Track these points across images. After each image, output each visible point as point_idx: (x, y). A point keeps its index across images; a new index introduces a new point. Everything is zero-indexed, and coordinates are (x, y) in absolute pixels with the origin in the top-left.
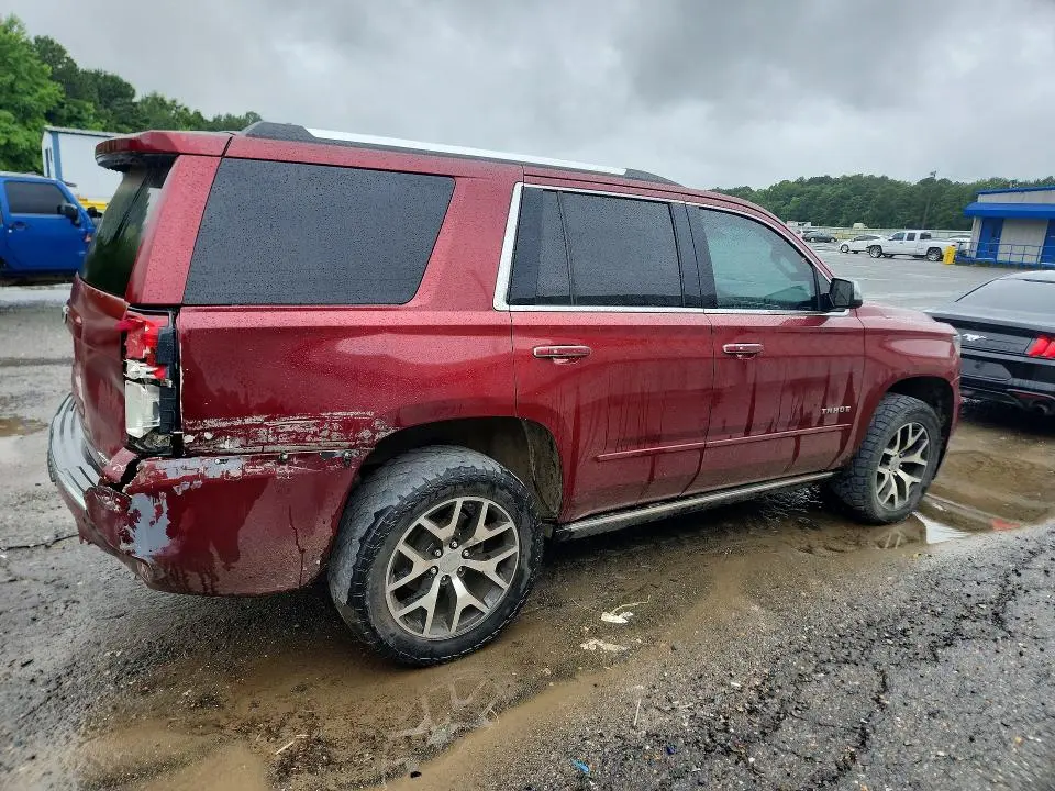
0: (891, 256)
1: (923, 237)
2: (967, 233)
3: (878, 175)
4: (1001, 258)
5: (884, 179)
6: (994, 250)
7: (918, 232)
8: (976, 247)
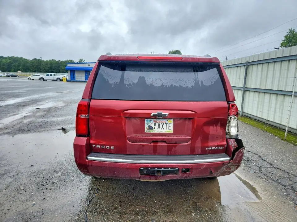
0: (46, 80)
1: (54, 75)
2: (66, 74)
3: (19, 57)
4: (77, 80)
5: (21, 58)
6: (74, 78)
7: (53, 74)
8: (70, 77)
